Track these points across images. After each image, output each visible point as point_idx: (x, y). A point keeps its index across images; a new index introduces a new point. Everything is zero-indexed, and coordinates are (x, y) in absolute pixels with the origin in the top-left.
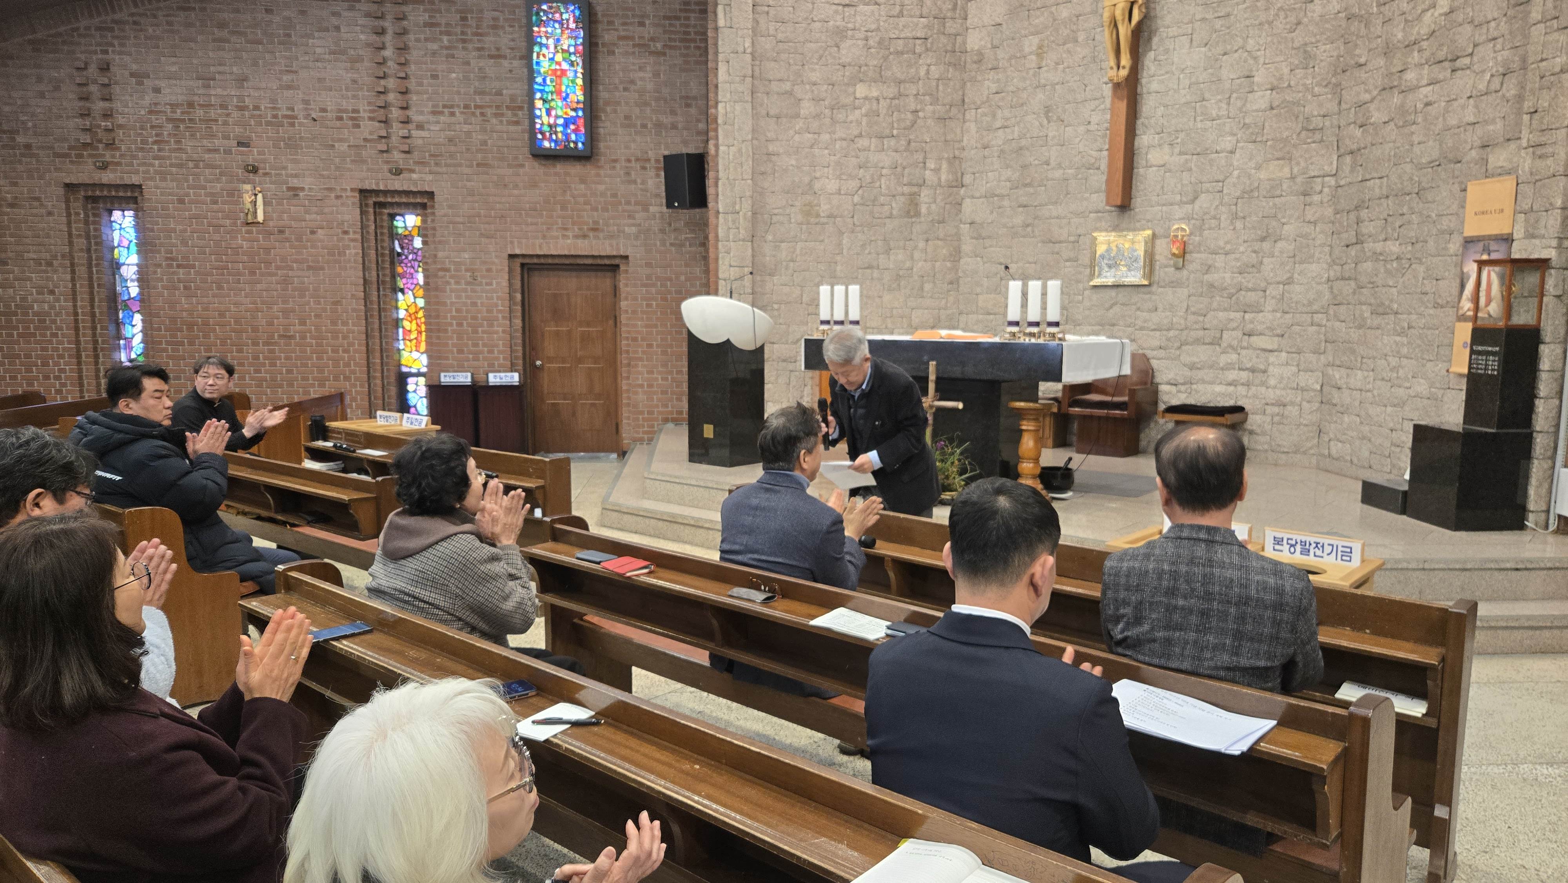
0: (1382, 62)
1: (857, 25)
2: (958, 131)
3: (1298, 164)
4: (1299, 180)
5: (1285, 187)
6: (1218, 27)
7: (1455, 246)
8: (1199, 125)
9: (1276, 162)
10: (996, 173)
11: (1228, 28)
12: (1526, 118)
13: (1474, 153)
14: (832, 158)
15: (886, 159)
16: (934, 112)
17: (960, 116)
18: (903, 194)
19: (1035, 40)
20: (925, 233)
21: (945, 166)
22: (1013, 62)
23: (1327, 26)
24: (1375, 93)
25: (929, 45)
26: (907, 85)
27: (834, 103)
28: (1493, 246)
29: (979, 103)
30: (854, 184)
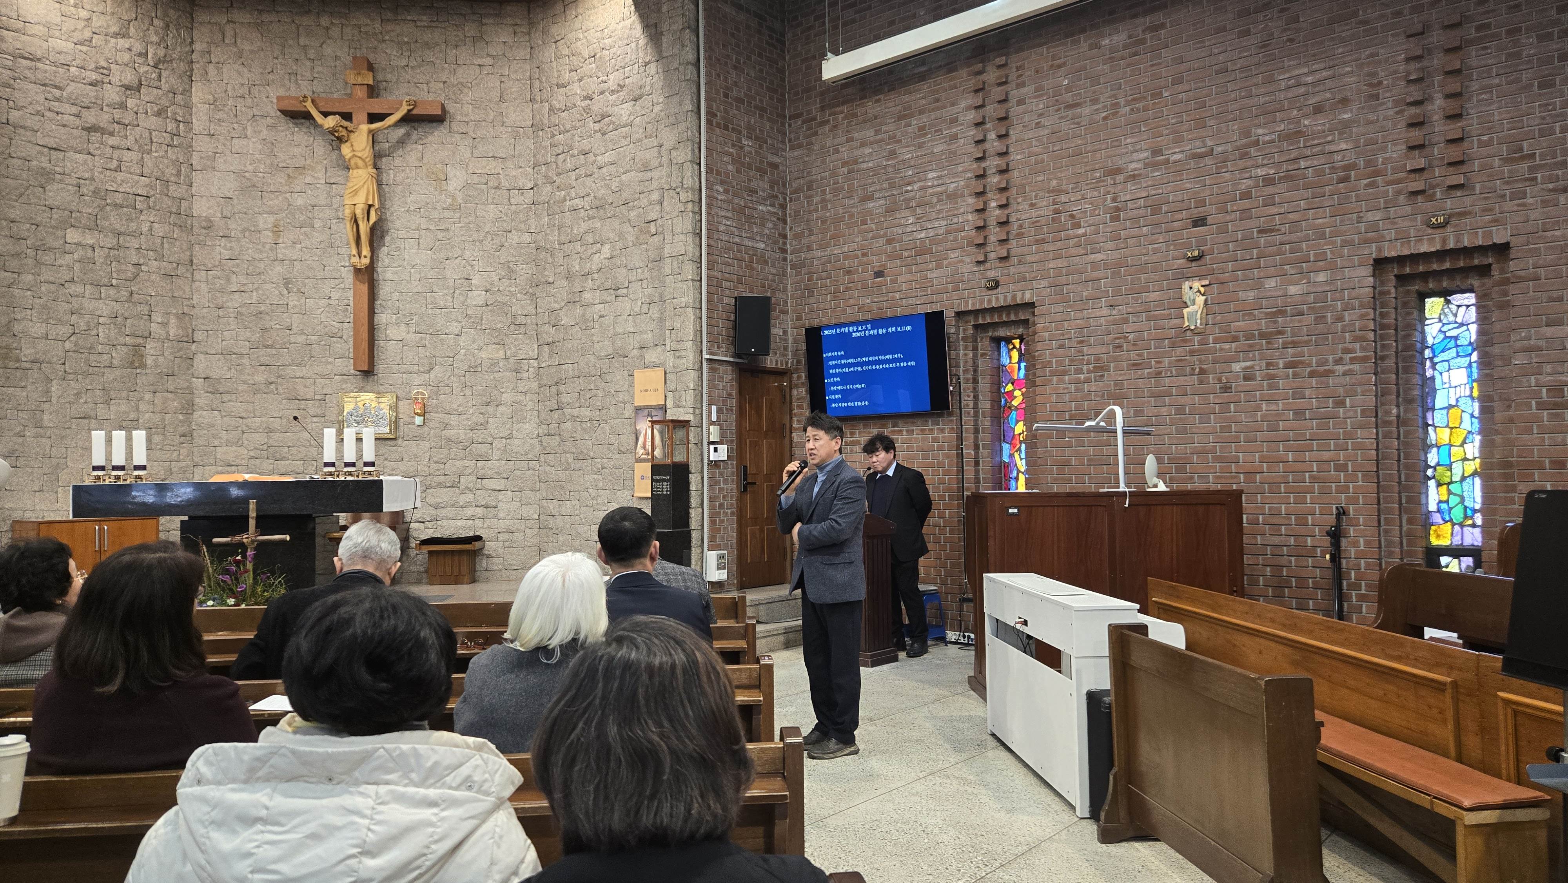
0: (565, 283)
1: (67, 171)
2: (187, 289)
3: (510, 349)
4: (511, 360)
5: (501, 365)
6: (440, 237)
7: (629, 412)
8: (430, 312)
10: (234, 333)
11: (449, 240)
12: (668, 332)
13: (635, 352)
14: (37, 301)
15: (105, 308)
16: (159, 268)
17: (189, 276)
18: (125, 345)
19: (270, 219)
20: (152, 385)
21: (173, 321)
22: (247, 234)
23: (523, 251)
24: (563, 304)
25: (151, 204)
26: (128, 238)
27: (39, 243)
28: (654, 413)
29: (210, 265)
30: (65, 330)
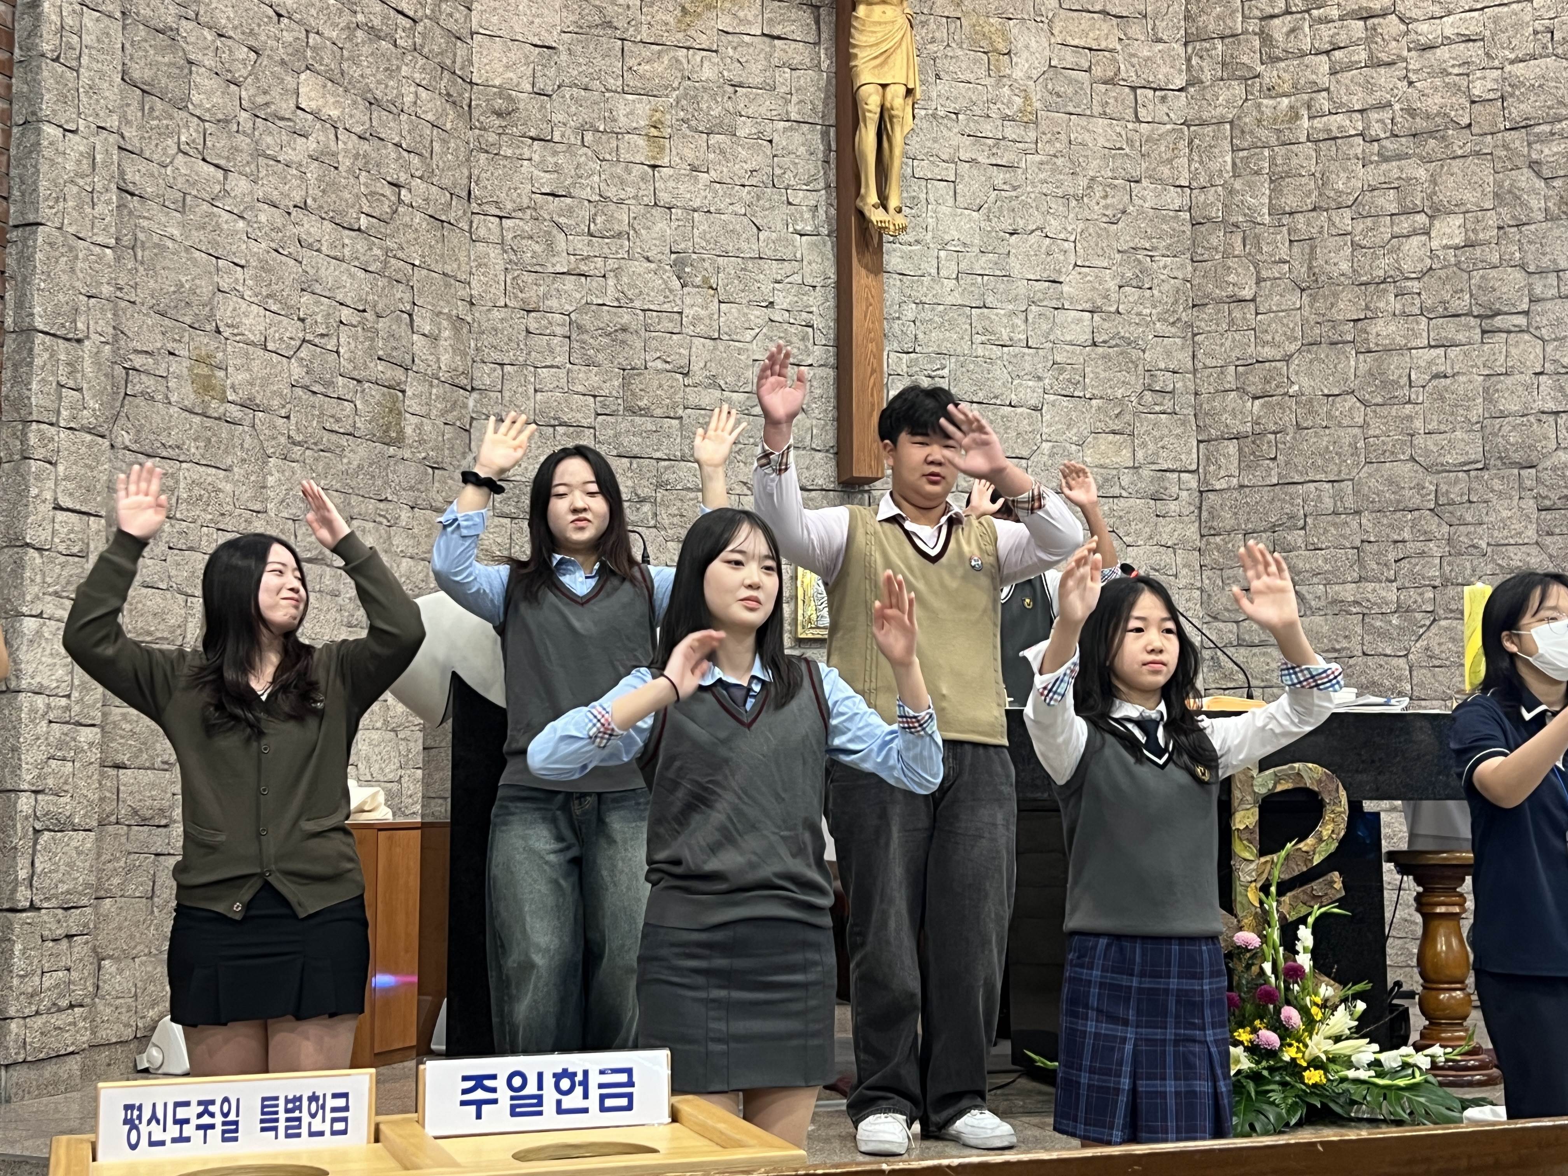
2: (464, 257)
3: (1144, 445)
4: (1145, 472)
5: (1125, 481)
6: (998, 181)
8: (980, 352)
9: (1111, 437)
10: (562, 373)
11: (1015, 188)
14: (253, 246)
15: (348, 284)
16: (426, 200)
17: (466, 228)
18: (377, 382)
19: (643, 108)
20: (411, 488)
21: (445, 332)
22: (589, 137)
23: (1164, 227)
24: (1293, 348)
26: (384, 116)
29: (508, 205)
30: (291, 329)
